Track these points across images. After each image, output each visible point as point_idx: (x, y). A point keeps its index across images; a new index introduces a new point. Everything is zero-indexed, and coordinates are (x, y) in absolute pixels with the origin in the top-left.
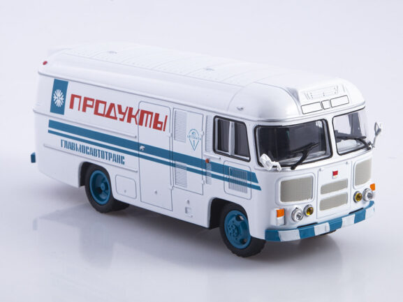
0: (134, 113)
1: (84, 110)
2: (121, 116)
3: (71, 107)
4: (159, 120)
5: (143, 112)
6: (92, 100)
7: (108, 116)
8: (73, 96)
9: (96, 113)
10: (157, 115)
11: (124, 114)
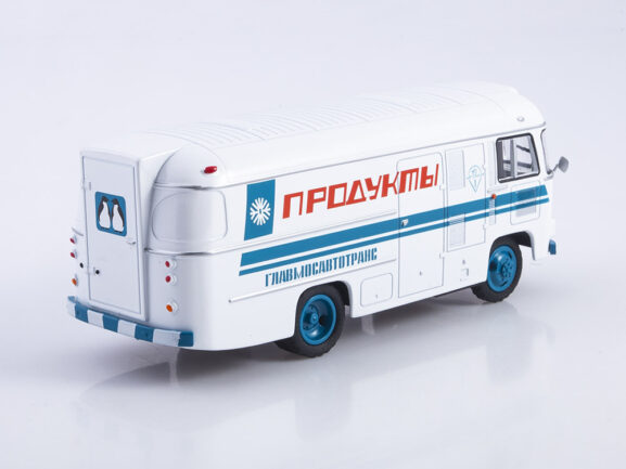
0: (391, 181)
1: (310, 210)
2: (373, 193)
3: (286, 214)
4: (428, 174)
5: (404, 174)
6: (324, 189)
7: (352, 201)
8: (288, 199)
9: (331, 205)
10: (425, 169)
11: (377, 188)
